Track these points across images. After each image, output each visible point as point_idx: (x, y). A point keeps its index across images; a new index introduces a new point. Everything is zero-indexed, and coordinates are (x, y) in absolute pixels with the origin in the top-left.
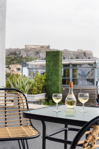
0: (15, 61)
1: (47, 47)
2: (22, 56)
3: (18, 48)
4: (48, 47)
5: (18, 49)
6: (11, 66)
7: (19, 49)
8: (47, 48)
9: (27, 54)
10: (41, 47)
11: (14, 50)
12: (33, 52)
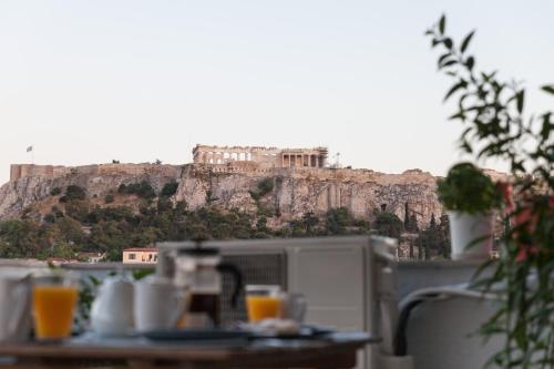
0: (150, 232)
1: (313, 156)
2: (182, 204)
3: (158, 162)
4: (319, 157)
5: (157, 168)
6: (132, 257)
7: (167, 167)
8: (313, 165)
9: (209, 194)
10: (286, 157)
11: (140, 172)
12: (243, 181)
